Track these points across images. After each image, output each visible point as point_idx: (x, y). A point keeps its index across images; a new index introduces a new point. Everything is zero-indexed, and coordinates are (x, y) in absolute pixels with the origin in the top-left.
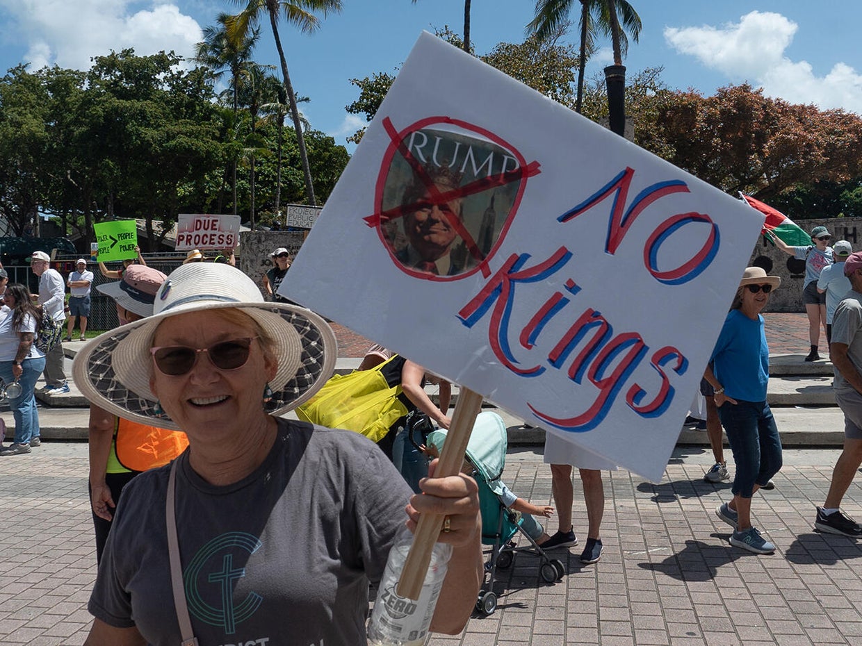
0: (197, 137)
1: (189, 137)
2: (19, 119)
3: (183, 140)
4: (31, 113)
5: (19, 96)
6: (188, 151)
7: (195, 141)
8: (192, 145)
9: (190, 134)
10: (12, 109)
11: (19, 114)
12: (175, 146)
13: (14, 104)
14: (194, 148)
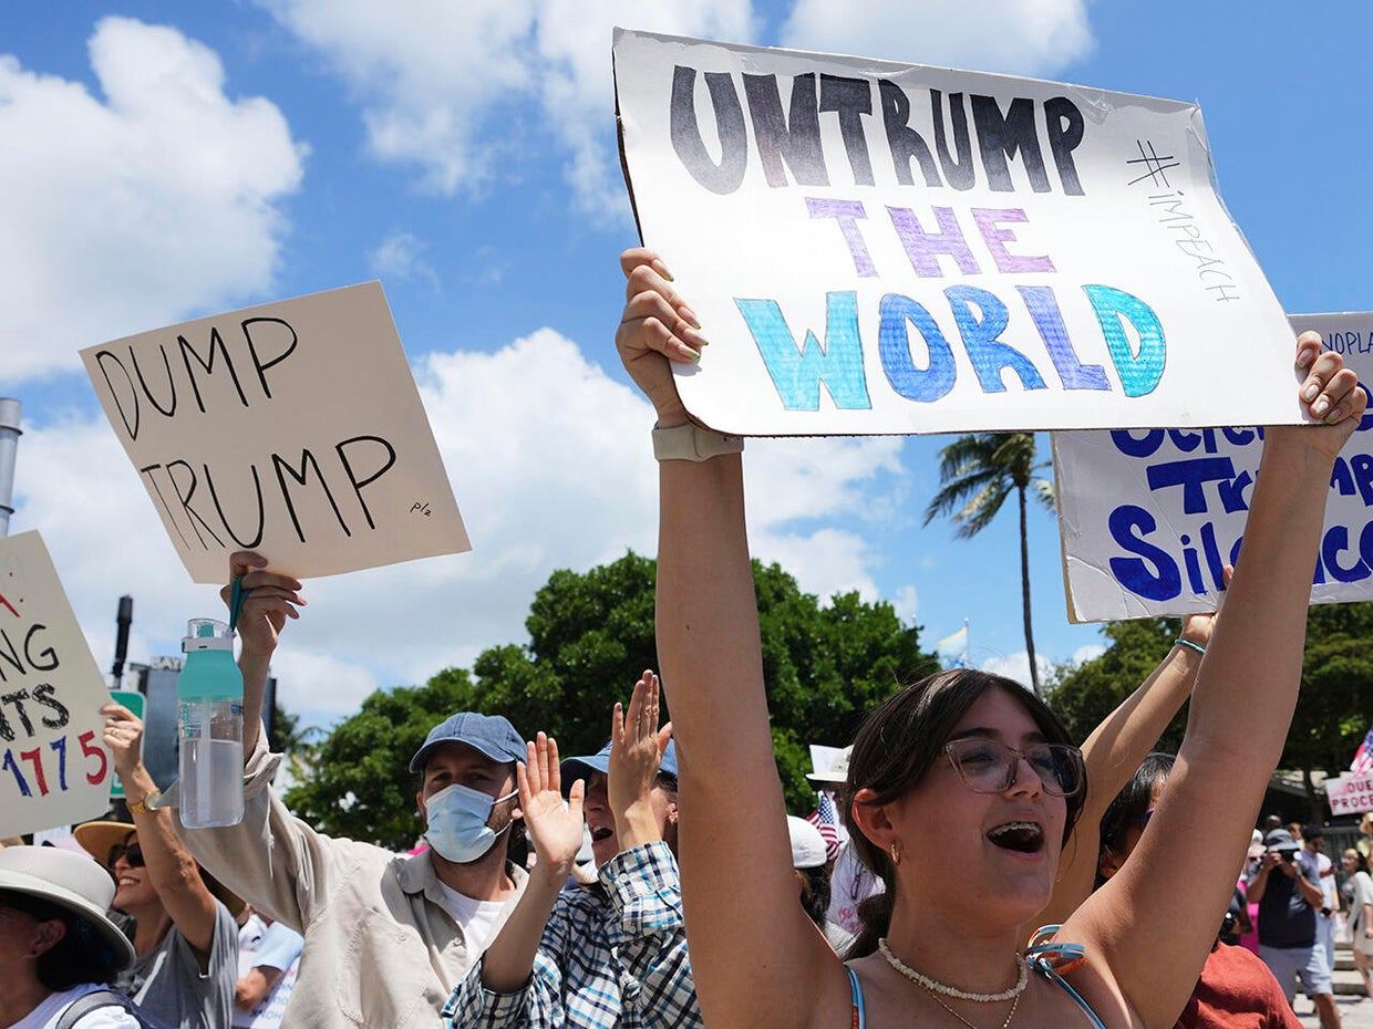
0: (1358, 656)
1: (1348, 656)
2: (1138, 664)
3: (1341, 662)
4: (1150, 654)
5: (1136, 636)
6: (1349, 676)
7: (1356, 662)
8: (1354, 667)
9: (1348, 653)
10: (1129, 654)
11: (1137, 658)
12: (1330, 672)
13: (1130, 649)
14: (1356, 671)
